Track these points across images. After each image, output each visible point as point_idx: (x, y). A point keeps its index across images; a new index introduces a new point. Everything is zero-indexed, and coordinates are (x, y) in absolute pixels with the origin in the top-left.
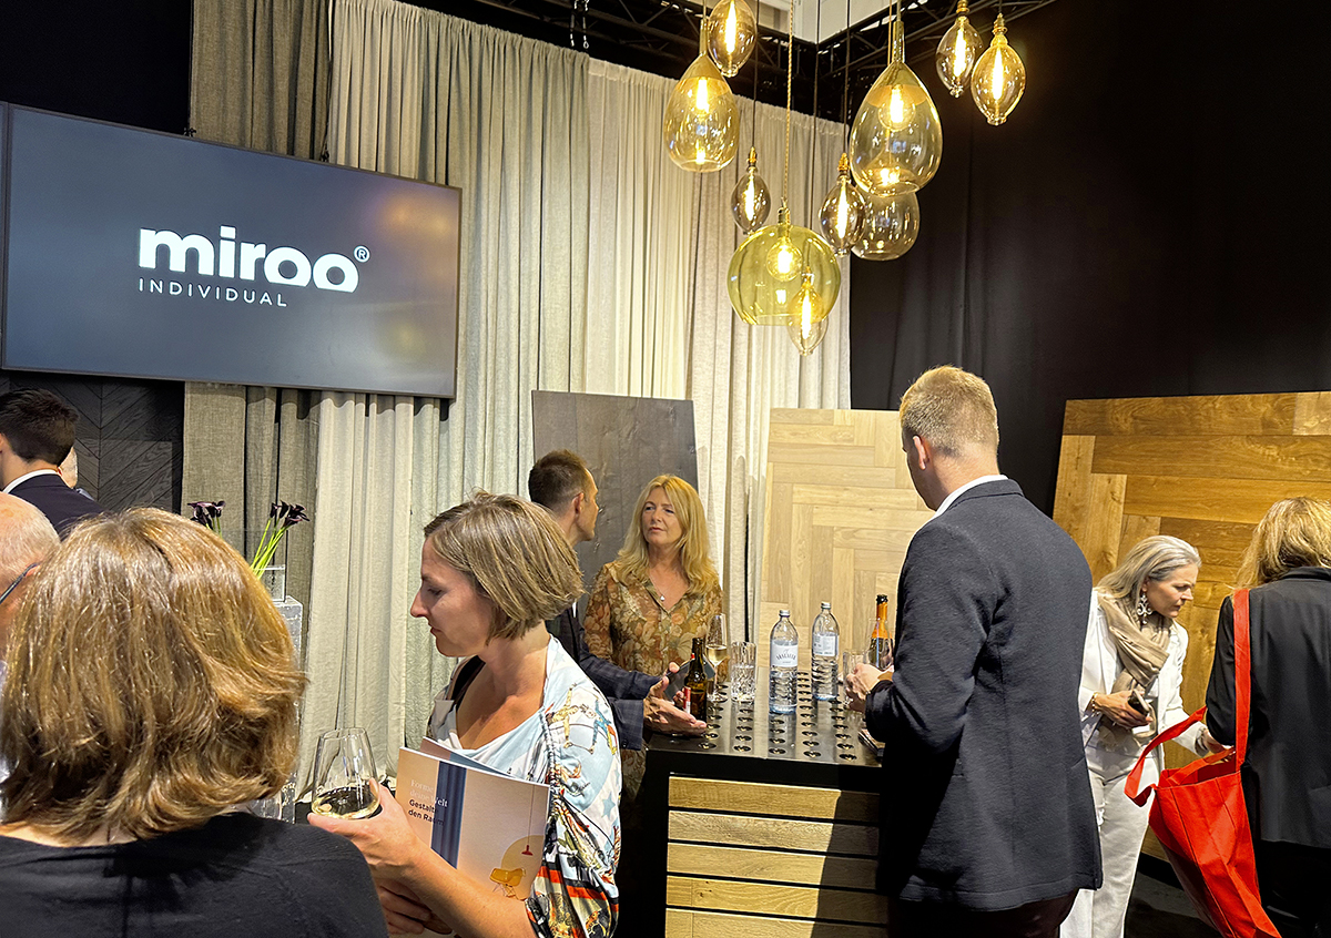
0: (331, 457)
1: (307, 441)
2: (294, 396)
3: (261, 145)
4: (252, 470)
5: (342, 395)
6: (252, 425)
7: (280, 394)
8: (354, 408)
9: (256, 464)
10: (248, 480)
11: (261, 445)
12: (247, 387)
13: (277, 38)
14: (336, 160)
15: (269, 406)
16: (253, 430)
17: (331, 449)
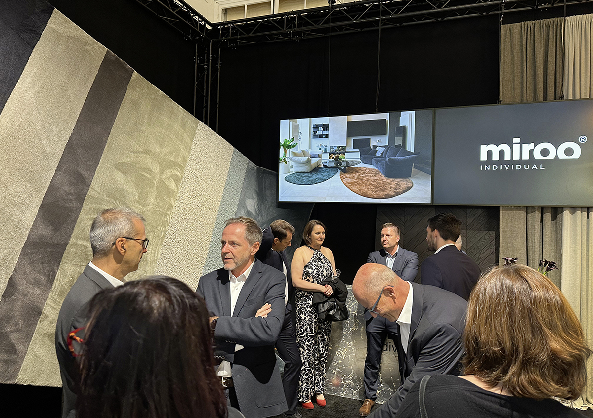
0: (569, 239)
1: (556, 231)
2: (550, 210)
3: (530, 99)
4: (530, 244)
5: (573, 209)
6: (529, 223)
7: (543, 210)
8: (580, 215)
9: (532, 241)
10: (528, 249)
11: (534, 233)
12: (527, 207)
13: (537, 51)
14: (568, 97)
15: (538, 215)
16: (530, 226)
17: (569, 235)
